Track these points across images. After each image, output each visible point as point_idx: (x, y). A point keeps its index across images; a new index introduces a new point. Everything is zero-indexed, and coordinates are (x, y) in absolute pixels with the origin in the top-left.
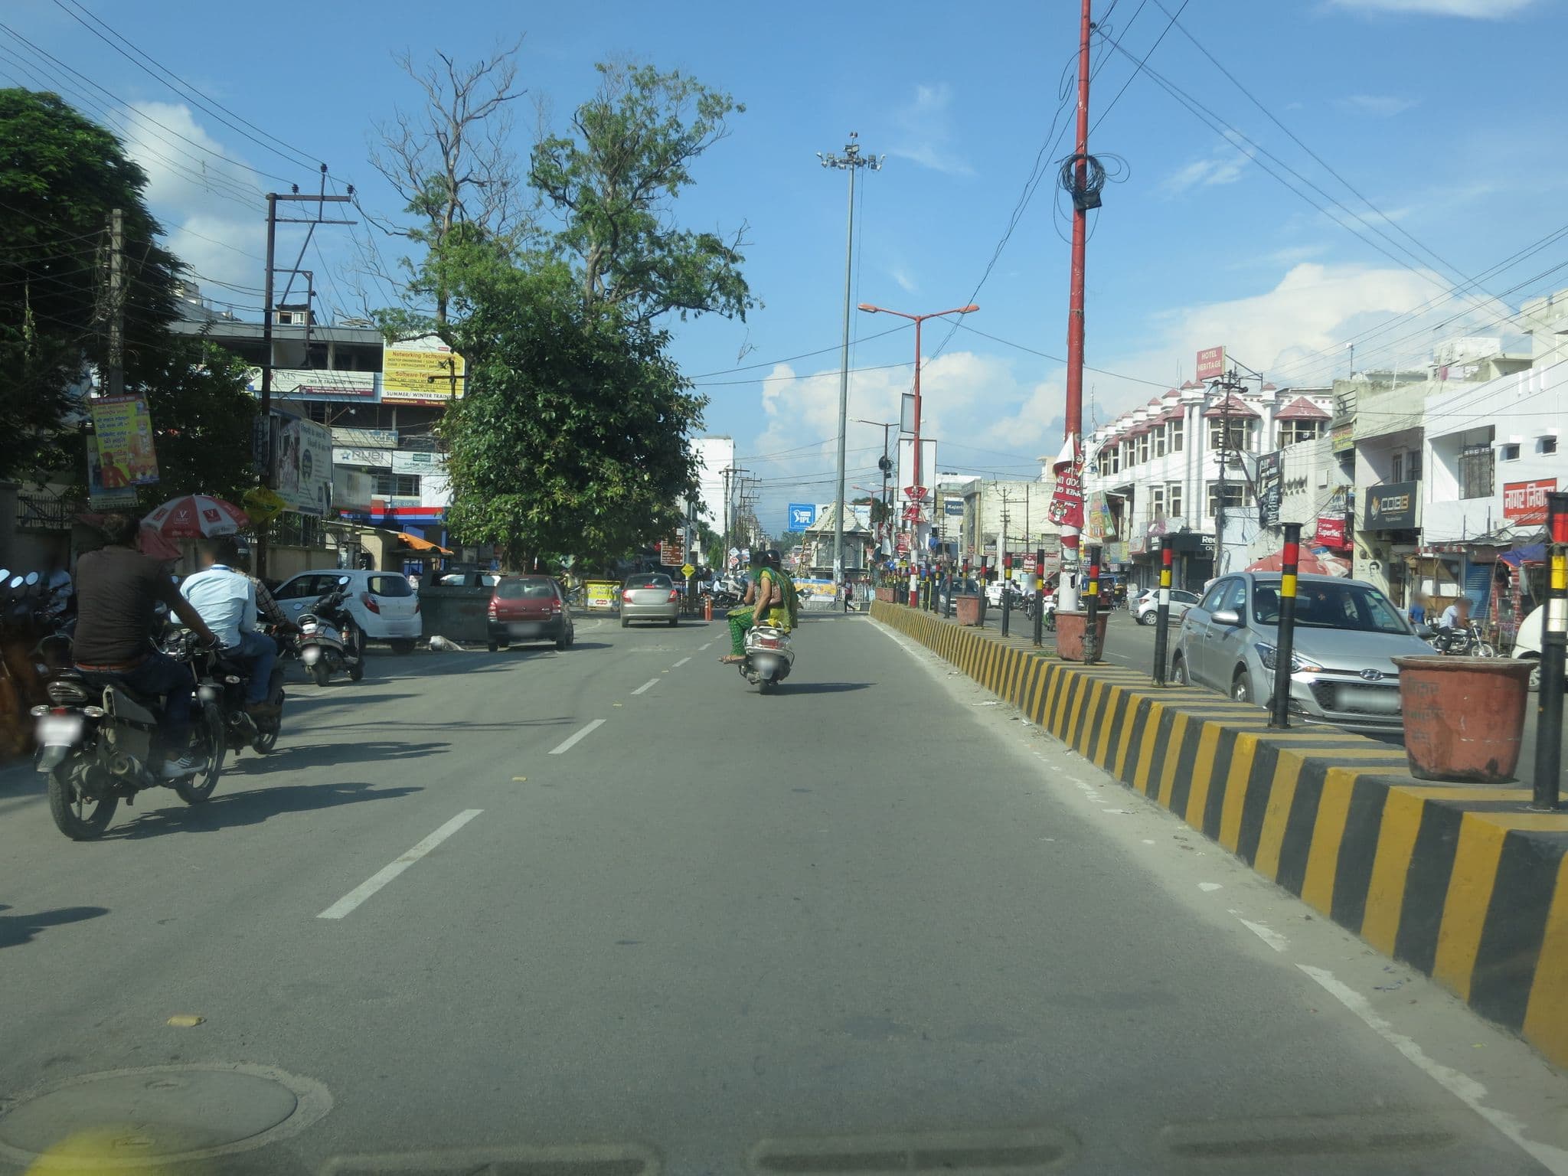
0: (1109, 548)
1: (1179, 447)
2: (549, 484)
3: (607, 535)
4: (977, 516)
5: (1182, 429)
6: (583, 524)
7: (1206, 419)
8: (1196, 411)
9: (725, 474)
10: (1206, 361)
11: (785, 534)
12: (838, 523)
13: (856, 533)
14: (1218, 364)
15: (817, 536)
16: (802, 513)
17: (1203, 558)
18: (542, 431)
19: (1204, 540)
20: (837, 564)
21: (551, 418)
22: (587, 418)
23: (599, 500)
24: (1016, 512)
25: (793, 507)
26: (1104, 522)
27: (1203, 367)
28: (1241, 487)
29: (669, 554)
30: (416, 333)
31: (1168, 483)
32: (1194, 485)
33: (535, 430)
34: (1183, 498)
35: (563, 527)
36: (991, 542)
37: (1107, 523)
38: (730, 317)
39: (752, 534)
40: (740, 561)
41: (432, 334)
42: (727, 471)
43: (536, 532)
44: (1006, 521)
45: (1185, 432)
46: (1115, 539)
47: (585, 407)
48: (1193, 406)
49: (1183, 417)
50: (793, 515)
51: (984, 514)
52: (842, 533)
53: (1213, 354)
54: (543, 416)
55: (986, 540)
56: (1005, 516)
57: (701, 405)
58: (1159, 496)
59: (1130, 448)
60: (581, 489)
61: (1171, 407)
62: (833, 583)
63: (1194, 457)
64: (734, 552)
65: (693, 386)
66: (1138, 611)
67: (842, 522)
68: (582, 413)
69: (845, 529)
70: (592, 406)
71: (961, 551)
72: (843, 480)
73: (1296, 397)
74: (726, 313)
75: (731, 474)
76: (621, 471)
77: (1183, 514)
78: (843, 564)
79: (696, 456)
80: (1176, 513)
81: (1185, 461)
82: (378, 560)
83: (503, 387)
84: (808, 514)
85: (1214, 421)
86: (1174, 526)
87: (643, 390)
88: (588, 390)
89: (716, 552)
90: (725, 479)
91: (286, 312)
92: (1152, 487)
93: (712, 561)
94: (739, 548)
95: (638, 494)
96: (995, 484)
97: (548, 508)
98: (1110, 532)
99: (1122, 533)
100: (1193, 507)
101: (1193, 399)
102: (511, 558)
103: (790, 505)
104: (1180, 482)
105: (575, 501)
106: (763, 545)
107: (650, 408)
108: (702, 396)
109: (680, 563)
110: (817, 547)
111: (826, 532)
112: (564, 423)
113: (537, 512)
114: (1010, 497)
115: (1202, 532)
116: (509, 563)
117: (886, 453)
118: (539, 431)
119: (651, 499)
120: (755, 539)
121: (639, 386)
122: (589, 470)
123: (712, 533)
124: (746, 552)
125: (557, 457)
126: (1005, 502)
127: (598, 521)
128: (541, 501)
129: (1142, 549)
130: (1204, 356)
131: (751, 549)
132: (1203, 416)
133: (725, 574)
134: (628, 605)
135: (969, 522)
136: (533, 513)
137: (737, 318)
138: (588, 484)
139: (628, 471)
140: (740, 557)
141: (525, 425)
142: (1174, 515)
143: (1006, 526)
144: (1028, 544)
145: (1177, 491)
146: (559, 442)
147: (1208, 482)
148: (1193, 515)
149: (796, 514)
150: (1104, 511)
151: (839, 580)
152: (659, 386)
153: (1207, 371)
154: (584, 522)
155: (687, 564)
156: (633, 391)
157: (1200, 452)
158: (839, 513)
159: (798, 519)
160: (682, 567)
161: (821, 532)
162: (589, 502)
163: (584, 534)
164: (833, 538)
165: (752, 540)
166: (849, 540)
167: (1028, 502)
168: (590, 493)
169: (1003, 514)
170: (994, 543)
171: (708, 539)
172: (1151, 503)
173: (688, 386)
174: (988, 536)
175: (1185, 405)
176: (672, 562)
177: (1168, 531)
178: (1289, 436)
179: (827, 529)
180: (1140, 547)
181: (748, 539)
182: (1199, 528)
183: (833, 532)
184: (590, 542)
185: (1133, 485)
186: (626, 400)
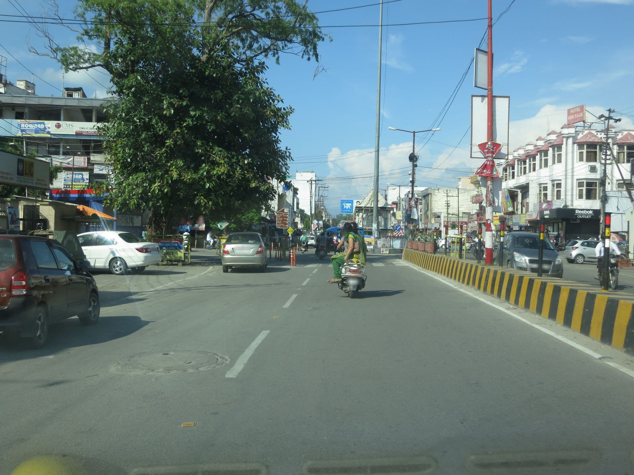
0: (512, 218)
1: (560, 161)
2: (169, 164)
3: (216, 204)
4: (430, 205)
5: (561, 151)
6: (197, 195)
7: (576, 145)
8: (570, 141)
9: (310, 182)
10: (573, 114)
11: (337, 216)
12: (375, 202)
13: (385, 208)
14: (581, 115)
15: (363, 210)
16: (347, 204)
17: (575, 222)
18: (165, 125)
19: (576, 212)
20: (375, 226)
21: (170, 114)
22: (201, 117)
23: (209, 177)
24: (453, 202)
25: (343, 202)
26: (507, 204)
27: (572, 117)
28: (596, 183)
29: (280, 222)
30: (87, 65)
31: (553, 181)
32: (569, 181)
33: (160, 124)
34: (563, 190)
35: (181, 197)
36: (437, 217)
37: (509, 205)
38: (309, 59)
39: (324, 215)
40: (318, 226)
41: (99, 65)
42: (311, 181)
43: (160, 201)
44: (448, 206)
45: (563, 152)
46: (513, 213)
47: (201, 110)
48: (568, 138)
49: (562, 144)
50: (343, 205)
51: (433, 203)
52: (378, 207)
53: (578, 110)
54: (165, 113)
55: (434, 216)
56: (447, 203)
57: (287, 114)
58: (545, 189)
59: (524, 165)
60: (196, 169)
61: (552, 140)
62: (372, 237)
63: (569, 167)
64: (315, 222)
65: (282, 101)
66: (571, 255)
67: (378, 201)
68: (198, 113)
69: (379, 206)
70: (206, 109)
71: (421, 221)
72: (378, 176)
73: (625, 133)
74: (306, 57)
75: (313, 182)
76: (228, 157)
77: (563, 197)
78: (378, 226)
79: (286, 152)
80: (558, 197)
81: (564, 169)
82: (52, 224)
83: (133, 89)
84: (350, 204)
85: (581, 145)
86: (558, 204)
87: (243, 96)
88: (202, 96)
89: (307, 222)
90: (310, 185)
91: (70, 92)
92: (540, 184)
93: (305, 226)
94: (318, 220)
95: (240, 174)
96: (438, 190)
97: (167, 182)
98: (510, 209)
99: (517, 210)
100: (569, 193)
101: (569, 134)
102: (154, 223)
103: (342, 200)
104: (560, 180)
105: (188, 177)
106: (329, 220)
107: (248, 110)
108: (289, 107)
109: (286, 227)
110: (362, 216)
111: (368, 207)
112: (185, 121)
113: (159, 186)
114: (449, 194)
115: (574, 207)
116: (153, 226)
117: (414, 151)
118: (162, 125)
119: (250, 178)
120: (325, 217)
121: (241, 94)
122: (202, 155)
123: (306, 214)
124: (321, 222)
125: (175, 144)
126: (447, 197)
127: (208, 193)
128: (162, 178)
129: (537, 217)
130: (571, 111)
131: (323, 222)
132: (574, 143)
133: (311, 233)
134: (226, 256)
135: (425, 208)
136: (156, 186)
137: (313, 59)
138: (201, 166)
139: (233, 157)
140: (318, 224)
141: (150, 120)
142: (557, 199)
143: (448, 208)
144: (459, 217)
145: (559, 185)
146: (177, 133)
147: (577, 180)
148: (569, 198)
149: (344, 205)
150: (507, 198)
151: (376, 236)
152: (255, 93)
153: (574, 119)
154: (197, 193)
155: (290, 228)
156: (235, 97)
157: (573, 164)
158: (376, 196)
159: (345, 207)
160: (287, 229)
161: (365, 207)
162: (201, 179)
163: (196, 202)
164: (372, 211)
165: (324, 218)
166: (381, 212)
167: (458, 196)
168: (201, 172)
169: (446, 202)
170: (439, 217)
171: (303, 216)
172: (540, 194)
173: (279, 101)
174: (435, 214)
175: (564, 137)
176: (282, 226)
177: (554, 207)
178: (622, 154)
179: (369, 205)
180: (534, 216)
181: (322, 217)
182: (572, 205)
183: (372, 208)
184: (202, 209)
185: (528, 184)
186: (231, 105)
